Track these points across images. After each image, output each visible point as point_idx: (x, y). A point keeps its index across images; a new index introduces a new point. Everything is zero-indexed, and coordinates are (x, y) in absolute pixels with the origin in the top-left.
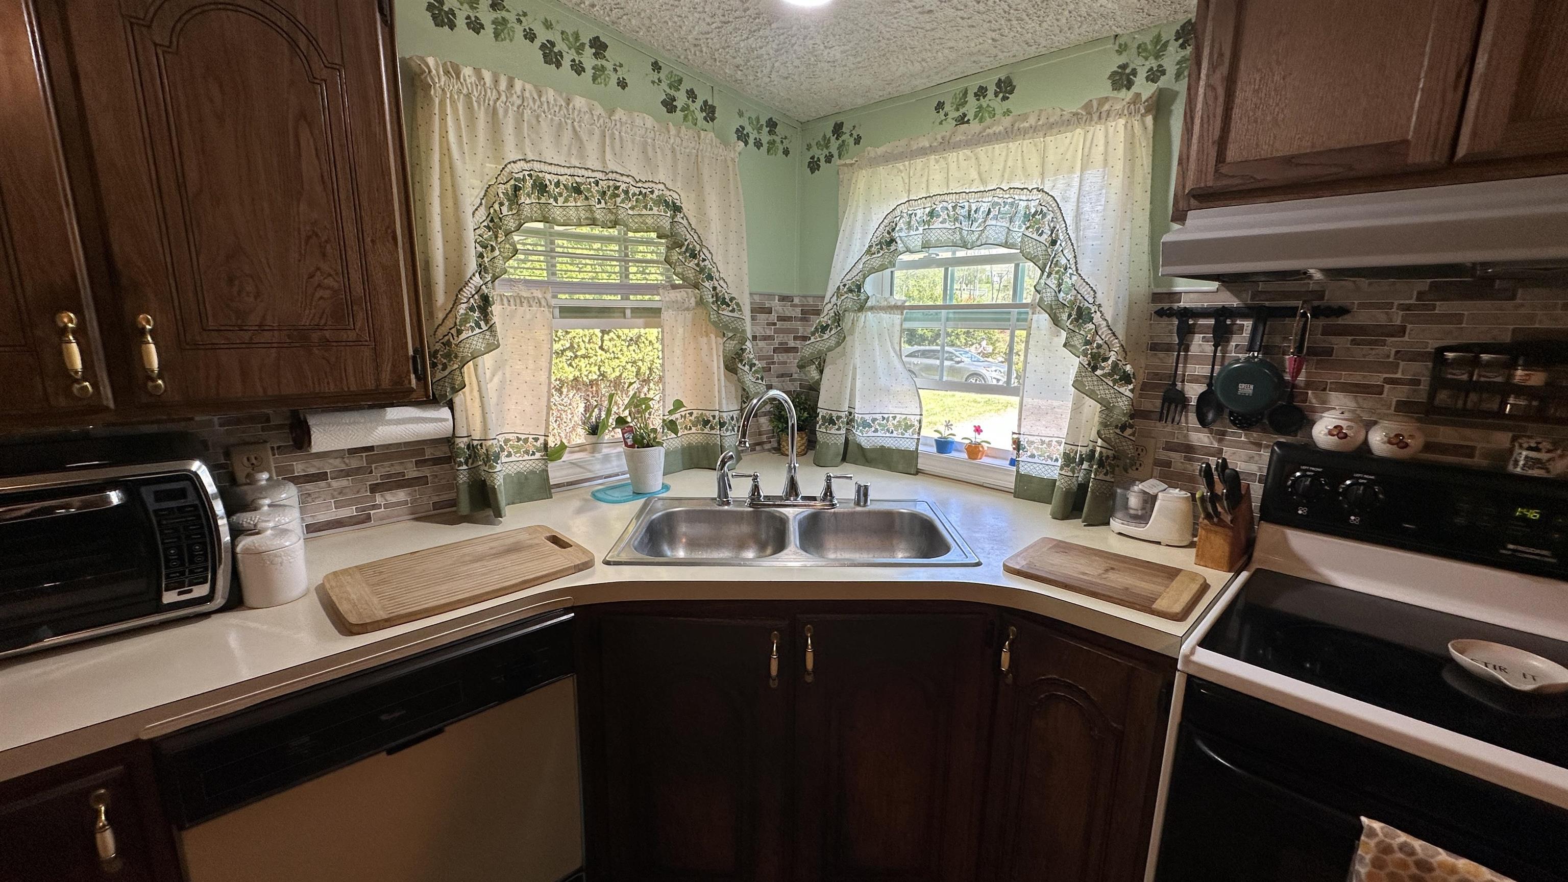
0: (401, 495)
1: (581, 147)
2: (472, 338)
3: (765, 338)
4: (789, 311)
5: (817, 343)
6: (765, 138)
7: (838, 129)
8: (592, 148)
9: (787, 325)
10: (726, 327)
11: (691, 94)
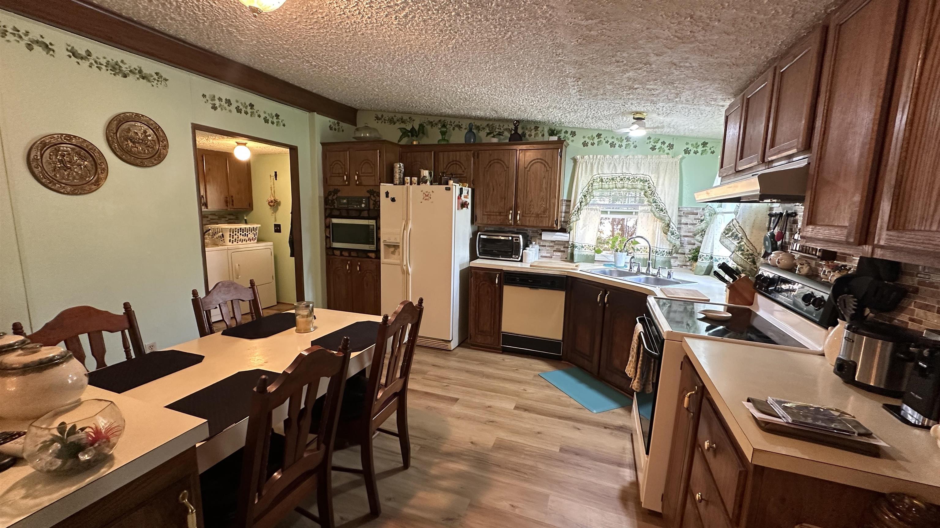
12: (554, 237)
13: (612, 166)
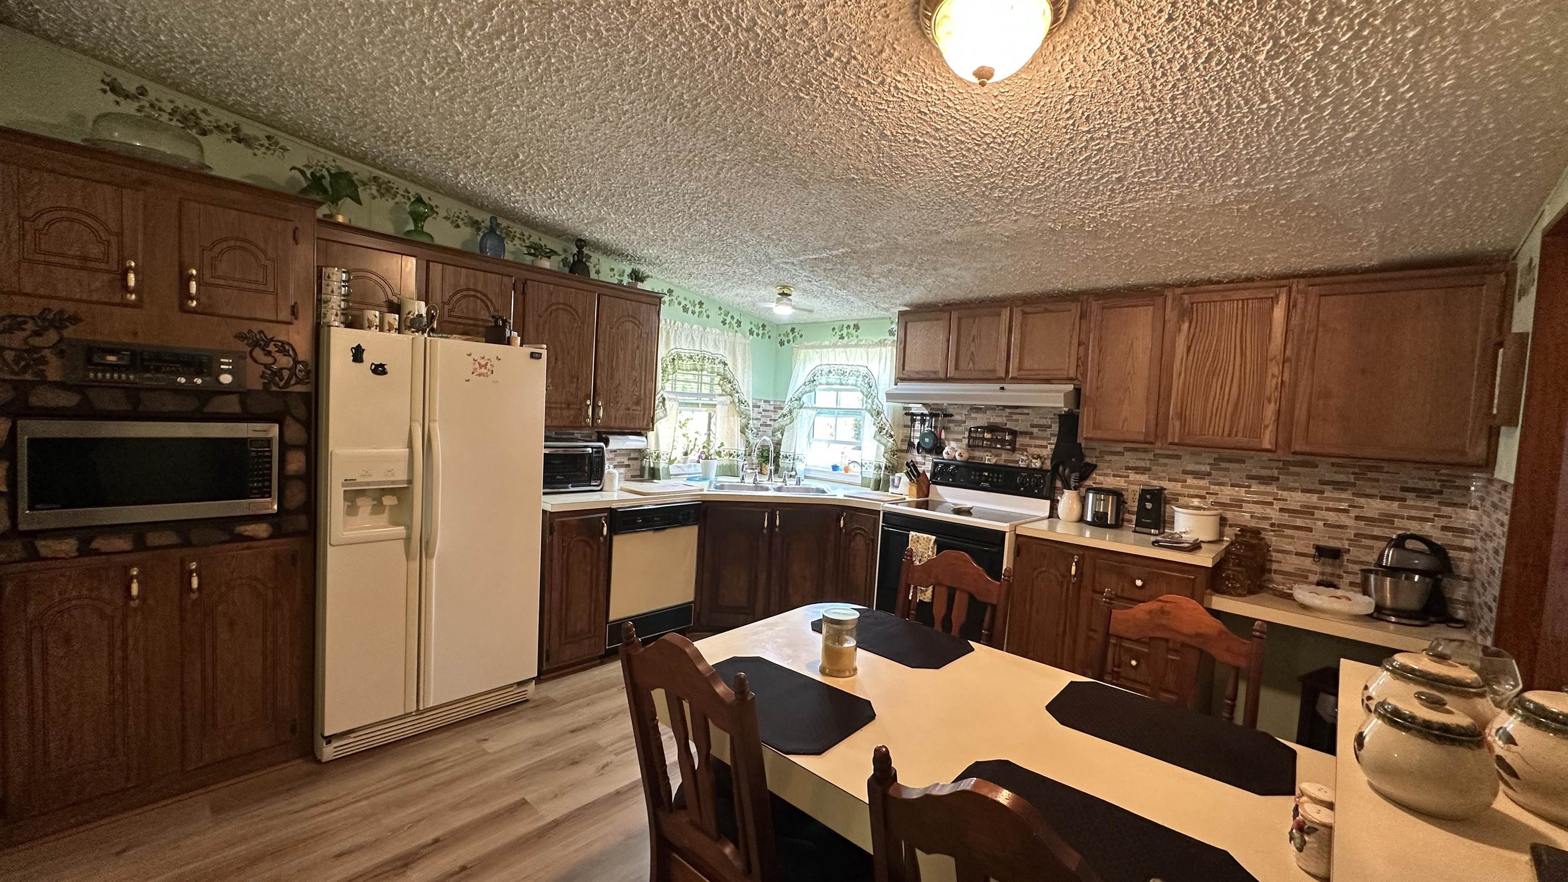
0: (622, 470)
1: (694, 343)
2: (659, 413)
3: (757, 419)
4: (768, 408)
5: (782, 422)
6: (761, 332)
7: (793, 330)
8: (697, 342)
9: (767, 413)
10: (742, 413)
11: (732, 317)
12: (628, 443)
13: (689, 339)
